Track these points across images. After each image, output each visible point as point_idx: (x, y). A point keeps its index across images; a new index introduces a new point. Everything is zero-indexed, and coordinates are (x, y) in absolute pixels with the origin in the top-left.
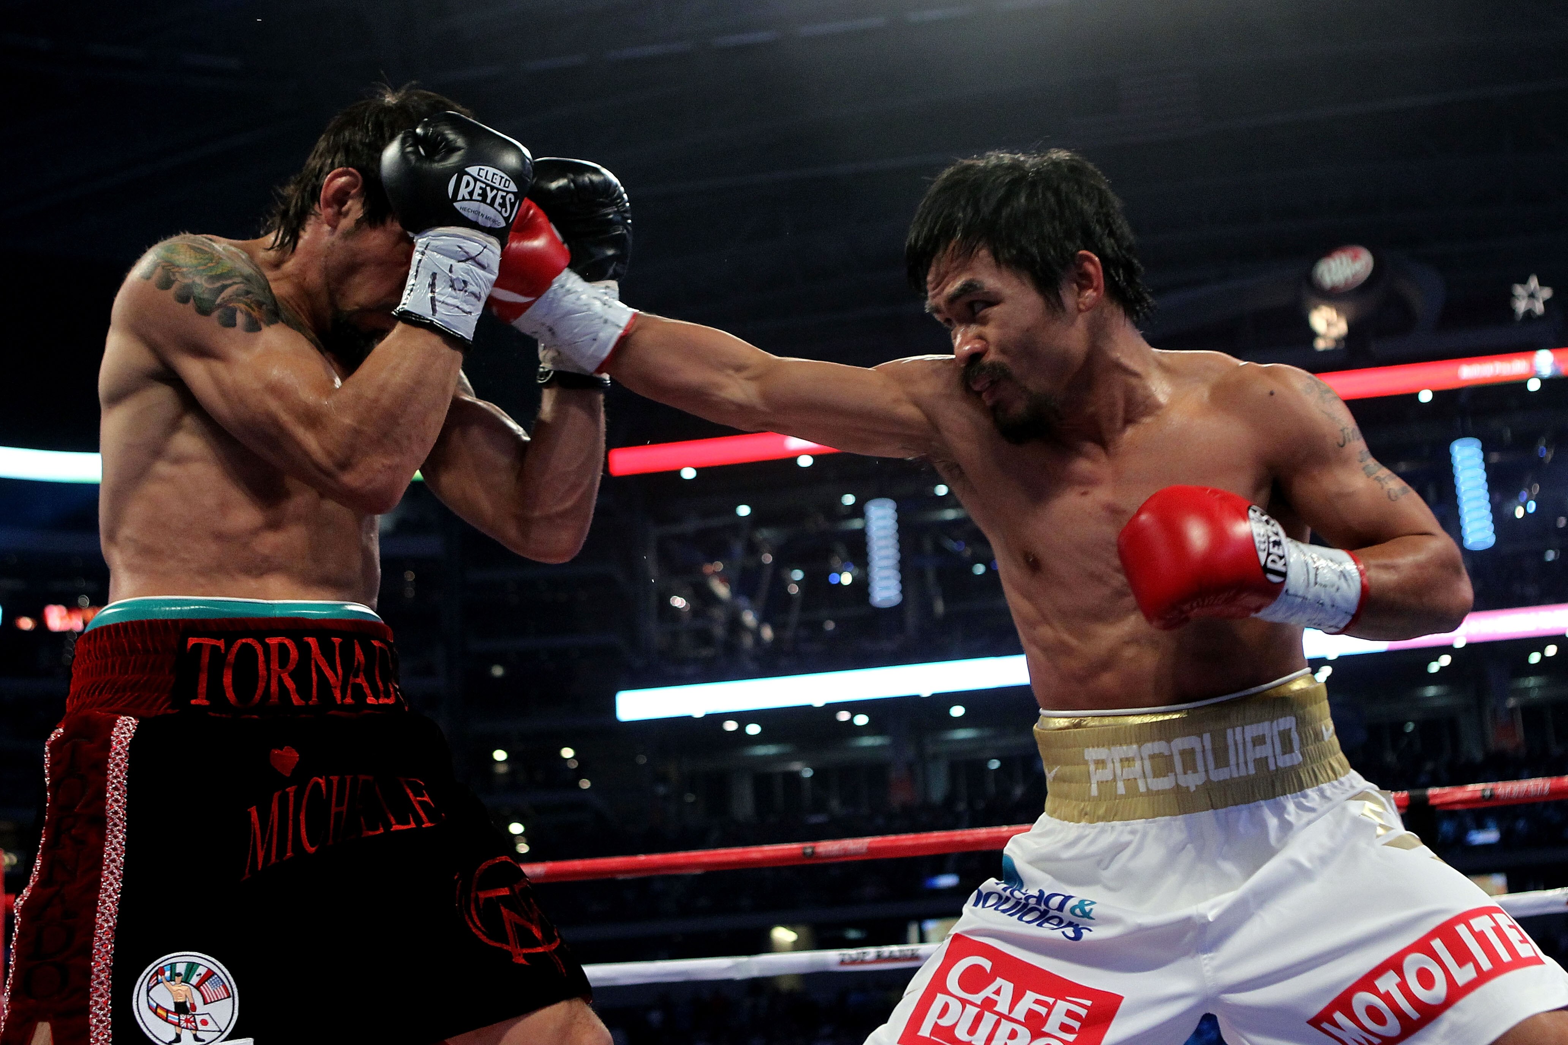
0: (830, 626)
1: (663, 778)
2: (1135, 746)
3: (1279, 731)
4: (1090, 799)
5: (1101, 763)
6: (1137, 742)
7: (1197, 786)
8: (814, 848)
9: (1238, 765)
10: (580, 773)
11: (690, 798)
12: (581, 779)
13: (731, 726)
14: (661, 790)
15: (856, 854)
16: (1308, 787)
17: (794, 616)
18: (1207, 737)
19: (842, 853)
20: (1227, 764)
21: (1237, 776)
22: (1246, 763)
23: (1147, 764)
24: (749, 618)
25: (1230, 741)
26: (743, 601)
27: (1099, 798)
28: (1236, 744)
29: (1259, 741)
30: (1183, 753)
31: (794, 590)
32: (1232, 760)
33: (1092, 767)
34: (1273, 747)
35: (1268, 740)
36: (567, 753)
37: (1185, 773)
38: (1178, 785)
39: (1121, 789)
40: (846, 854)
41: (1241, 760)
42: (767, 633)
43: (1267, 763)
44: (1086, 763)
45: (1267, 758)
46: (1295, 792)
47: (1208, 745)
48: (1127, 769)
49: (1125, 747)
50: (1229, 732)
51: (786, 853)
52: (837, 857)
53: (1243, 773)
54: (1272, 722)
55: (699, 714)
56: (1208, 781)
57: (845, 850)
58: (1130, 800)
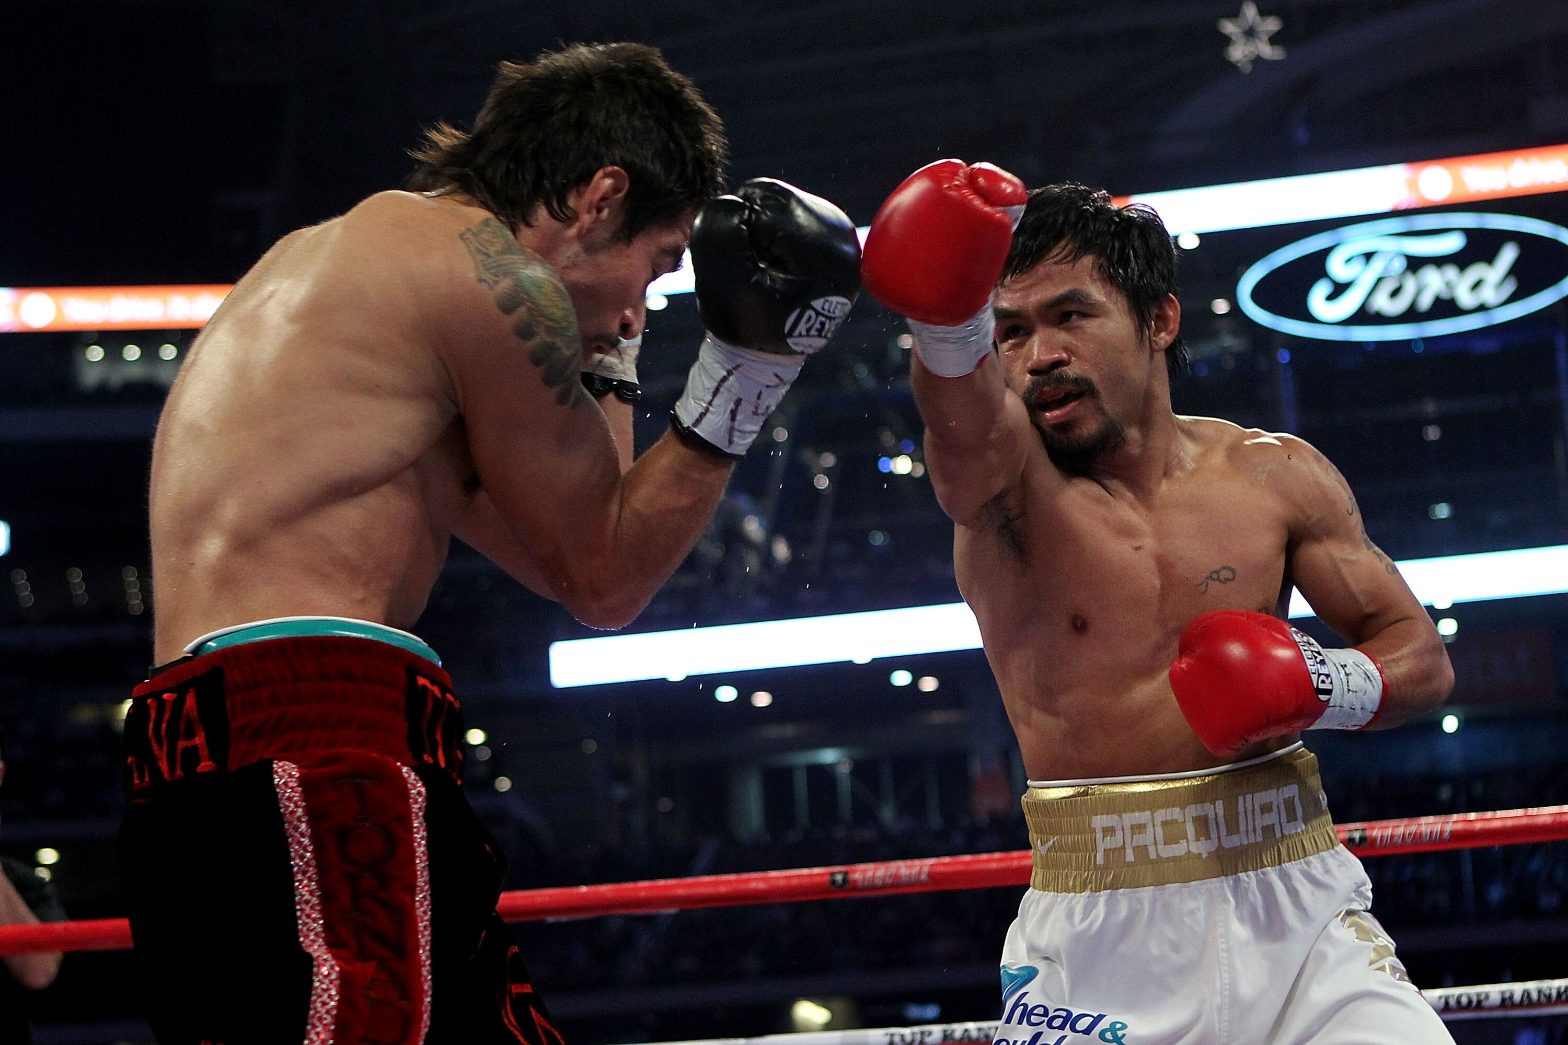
0: (878, 539)
1: (623, 775)
2: (1148, 813)
3: (1284, 799)
4: (1096, 867)
5: (1109, 831)
6: (1150, 809)
7: (1209, 853)
8: (846, 873)
9: (1247, 832)
10: (497, 767)
11: (665, 804)
12: (498, 777)
13: (727, 694)
14: (620, 792)
15: (913, 883)
16: (1310, 855)
17: (823, 524)
18: (1220, 804)
19: (889, 881)
20: (1238, 832)
21: (1247, 843)
22: (1254, 831)
23: (1159, 831)
24: (753, 527)
25: (1241, 809)
26: (743, 502)
27: (1106, 867)
28: (1246, 812)
29: (1266, 808)
30: (1196, 820)
31: (822, 482)
32: (1242, 828)
33: (1099, 835)
34: (1280, 815)
35: (1275, 809)
36: (476, 737)
37: (1197, 839)
38: (1189, 851)
39: (1130, 856)
40: (897, 882)
41: (1250, 827)
42: (782, 550)
43: (1274, 830)
44: (1093, 831)
45: (1273, 825)
46: (1299, 859)
47: (1221, 813)
48: (1137, 836)
49: (1137, 814)
50: (1241, 799)
51: (806, 881)
52: (884, 887)
53: (1252, 840)
54: (1278, 789)
55: (676, 675)
56: (1220, 848)
57: (896, 877)
58: (1139, 867)
